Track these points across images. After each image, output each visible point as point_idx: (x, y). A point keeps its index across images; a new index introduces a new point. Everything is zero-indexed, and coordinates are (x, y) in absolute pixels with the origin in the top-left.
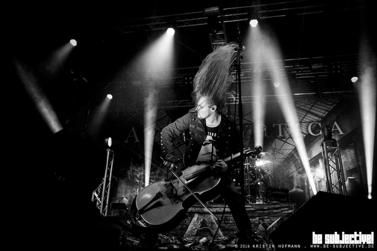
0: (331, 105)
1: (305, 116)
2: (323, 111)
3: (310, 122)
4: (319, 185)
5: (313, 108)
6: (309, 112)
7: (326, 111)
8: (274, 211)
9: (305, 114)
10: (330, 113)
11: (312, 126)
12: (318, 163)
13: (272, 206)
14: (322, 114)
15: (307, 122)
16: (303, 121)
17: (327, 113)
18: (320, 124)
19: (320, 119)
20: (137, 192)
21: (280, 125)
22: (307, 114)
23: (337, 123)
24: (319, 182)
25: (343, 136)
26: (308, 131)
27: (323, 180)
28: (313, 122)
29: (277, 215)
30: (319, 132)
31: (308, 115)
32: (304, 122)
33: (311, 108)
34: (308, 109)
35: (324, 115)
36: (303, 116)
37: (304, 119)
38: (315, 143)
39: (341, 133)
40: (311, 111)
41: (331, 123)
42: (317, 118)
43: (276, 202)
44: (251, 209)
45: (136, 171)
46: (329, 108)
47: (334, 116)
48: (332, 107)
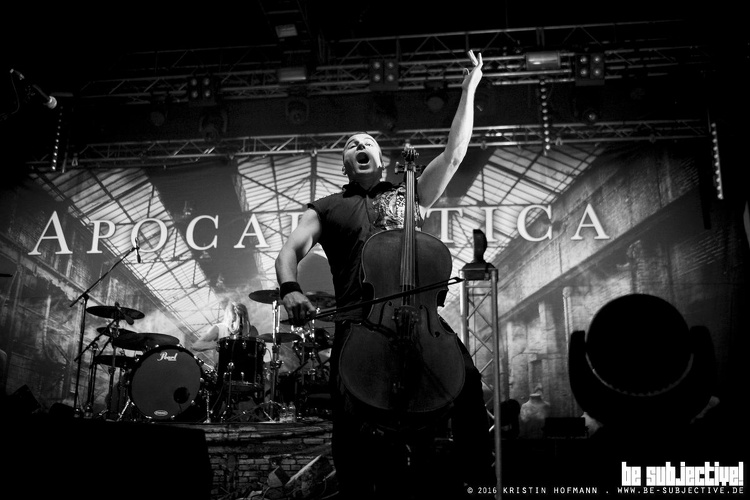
0: (583, 161)
1: (513, 187)
2: (560, 176)
3: (524, 206)
4: (533, 372)
5: (536, 167)
6: (521, 177)
7: (569, 175)
8: (306, 441)
9: (512, 183)
10: (578, 181)
11: (527, 216)
12: (536, 314)
13: (304, 429)
14: (556, 184)
15: (516, 205)
16: (505, 202)
17: (569, 180)
18: (548, 211)
19: (551, 197)
20: (58, 391)
21: (445, 212)
22: (518, 181)
23: (594, 207)
24: (534, 363)
25: (604, 243)
26: (516, 229)
27: (547, 358)
28: (532, 204)
29: (312, 449)
30: (545, 232)
31: (519, 185)
32: (508, 205)
33: (529, 168)
34: (521, 170)
35: (562, 187)
36: (508, 188)
37: (509, 196)
38: (532, 260)
39: (602, 235)
40: (530, 174)
41: (578, 208)
42: (543, 195)
43: (316, 418)
44: (253, 436)
45: (60, 334)
46: (576, 169)
47: (587, 191)
48: (584, 166)
